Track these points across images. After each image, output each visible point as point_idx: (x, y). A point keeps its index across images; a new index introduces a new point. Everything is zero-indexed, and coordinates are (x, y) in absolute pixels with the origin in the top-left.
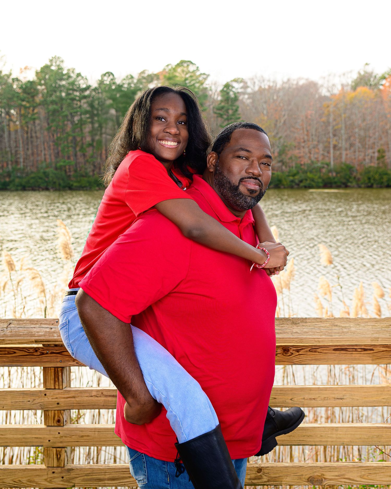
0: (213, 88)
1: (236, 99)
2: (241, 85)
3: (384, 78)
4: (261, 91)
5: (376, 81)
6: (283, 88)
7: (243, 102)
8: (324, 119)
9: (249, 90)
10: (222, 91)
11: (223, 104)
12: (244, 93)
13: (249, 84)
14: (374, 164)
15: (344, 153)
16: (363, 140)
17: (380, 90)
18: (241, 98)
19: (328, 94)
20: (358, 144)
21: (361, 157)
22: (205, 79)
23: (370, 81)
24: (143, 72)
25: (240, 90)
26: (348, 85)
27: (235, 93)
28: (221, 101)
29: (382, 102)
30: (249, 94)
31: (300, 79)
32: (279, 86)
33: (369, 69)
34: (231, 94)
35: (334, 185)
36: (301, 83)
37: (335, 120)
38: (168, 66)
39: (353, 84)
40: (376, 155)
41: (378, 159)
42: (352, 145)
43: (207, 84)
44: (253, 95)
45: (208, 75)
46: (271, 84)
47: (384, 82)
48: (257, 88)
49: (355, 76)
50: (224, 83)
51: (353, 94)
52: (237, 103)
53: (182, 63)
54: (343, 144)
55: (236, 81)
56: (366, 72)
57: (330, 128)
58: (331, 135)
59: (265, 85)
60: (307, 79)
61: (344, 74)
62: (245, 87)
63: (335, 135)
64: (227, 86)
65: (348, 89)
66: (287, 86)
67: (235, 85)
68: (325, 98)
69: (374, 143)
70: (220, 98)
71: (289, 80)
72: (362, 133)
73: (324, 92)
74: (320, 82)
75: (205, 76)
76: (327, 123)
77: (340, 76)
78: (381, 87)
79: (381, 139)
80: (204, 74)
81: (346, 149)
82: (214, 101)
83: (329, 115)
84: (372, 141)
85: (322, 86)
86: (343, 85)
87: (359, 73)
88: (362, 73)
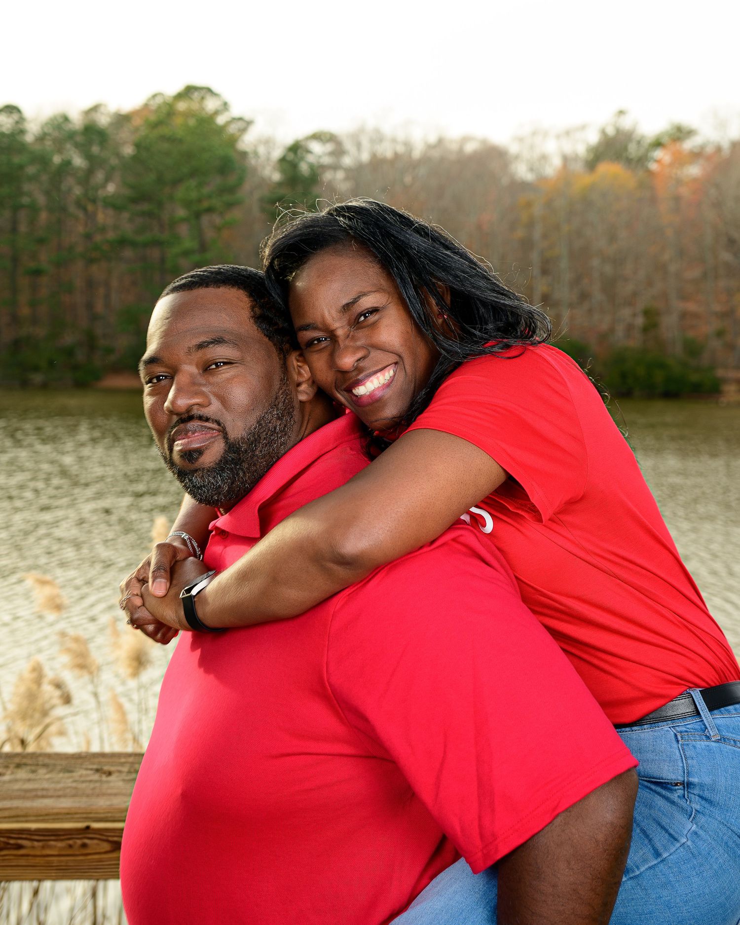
0: (262, 150)
1: (314, 178)
2: (329, 147)
3: (658, 144)
4: (377, 163)
5: (642, 151)
6: (425, 160)
7: (331, 188)
8: (520, 233)
9: (347, 161)
10: (283, 160)
11: (282, 191)
12: (335, 167)
13: (348, 146)
14: (635, 342)
15: (566, 314)
16: (609, 286)
17: (650, 173)
18: (328, 176)
19: (529, 177)
20: (598, 296)
21: (604, 327)
22: (244, 130)
23: (625, 149)
24: (95, 109)
25: (326, 160)
26: (576, 158)
27: (311, 167)
28: (280, 184)
29: (653, 200)
30: (348, 170)
31: (465, 140)
32: (417, 154)
33: (626, 123)
34: (304, 168)
36: (470, 148)
37: (545, 236)
38: (154, 96)
39: (591, 156)
40: (640, 321)
41: (646, 330)
42: (584, 296)
43: (248, 141)
44: (356, 173)
45: (249, 123)
46: (400, 149)
47: (658, 154)
48: (365, 157)
49: (593, 138)
50: (289, 141)
51: (588, 179)
52: (316, 190)
53: (189, 91)
54: (564, 293)
55: (317, 137)
56: (618, 131)
57: (535, 256)
58: (536, 271)
59: (386, 151)
60: (484, 142)
61: (568, 133)
62: (339, 151)
63: (545, 272)
64: (296, 149)
65: (578, 167)
66: (436, 154)
67: (317, 148)
68: (524, 186)
69: (635, 294)
70: (277, 177)
71: (440, 141)
72: (608, 269)
73: (522, 172)
74: (513, 149)
75: (240, 125)
76: (527, 244)
77: (558, 137)
78: (653, 166)
79: (650, 283)
80: (240, 119)
81: (571, 306)
82: (263, 182)
83: (531, 225)
84: (630, 288)
85: (517, 157)
86: (566, 159)
87: (603, 132)
88: (611, 131)
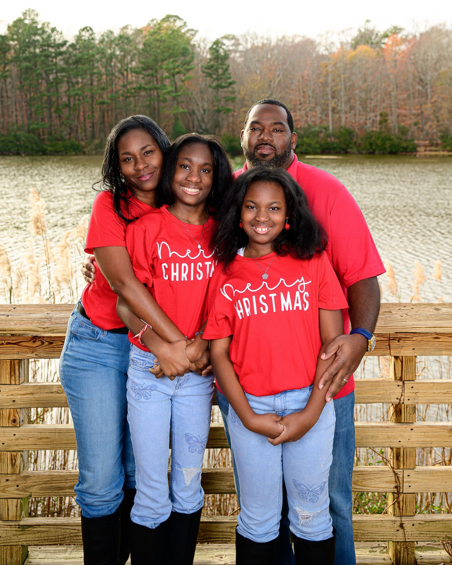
0: (202, 45)
1: (226, 57)
2: (233, 42)
3: (386, 36)
4: (254, 49)
5: (377, 39)
6: (277, 46)
7: (234, 60)
8: (322, 80)
9: (241, 48)
10: (211, 48)
11: (212, 63)
12: (235, 51)
13: (241, 41)
14: (376, 129)
15: (343, 116)
16: (364, 103)
17: (382, 49)
18: (232, 56)
19: (326, 53)
20: (358, 107)
21: (362, 121)
22: (193, 35)
23: (371, 38)
24: (126, 27)
25: (231, 48)
26: (347, 44)
27: (225, 51)
28: (211, 60)
29: (384, 62)
30: (241, 52)
31: (295, 36)
32: (273, 44)
33: (370, 26)
34: (221, 51)
35: (333, 151)
36: (297, 40)
37: (333, 81)
38: (152, 20)
39: (353, 42)
40: (378, 118)
41: (381, 123)
42: (352, 108)
43: (195, 41)
44: (244, 54)
45: (197, 31)
46: (265, 42)
47: (386, 40)
48: (249, 46)
49: (355, 34)
50: (214, 40)
51: (353, 53)
52: (227, 62)
53: (168, 18)
54: (343, 107)
55: (226, 37)
56: (367, 30)
57: (328, 90)
58: (329, 97)
59: (259, 43)
60: (303, 37)
61: (343, 32)
62: (237, 44)
63: (333, 97)
64: (217, 43)
65: (348, 48)
66: (281, 44)
67: (226, 42)
68: (323, 57)
69: (376, 106)
70: (209, 56)
71: (284, 37)
72: (363, 95)
73: (322, 51)
74: (318, 40)
75: (193, 32)
76: (325, 84)
77: (339, 34)
78: (383, 46)
79: (383, 101)
80: (192, 30)
81: (346, 113)
82: (203, 59)
83: (327, 75)
84: (374, 103)
85: (320, 44)
86: (342, 44)
87: (360, 31)
88: (363, 30)
